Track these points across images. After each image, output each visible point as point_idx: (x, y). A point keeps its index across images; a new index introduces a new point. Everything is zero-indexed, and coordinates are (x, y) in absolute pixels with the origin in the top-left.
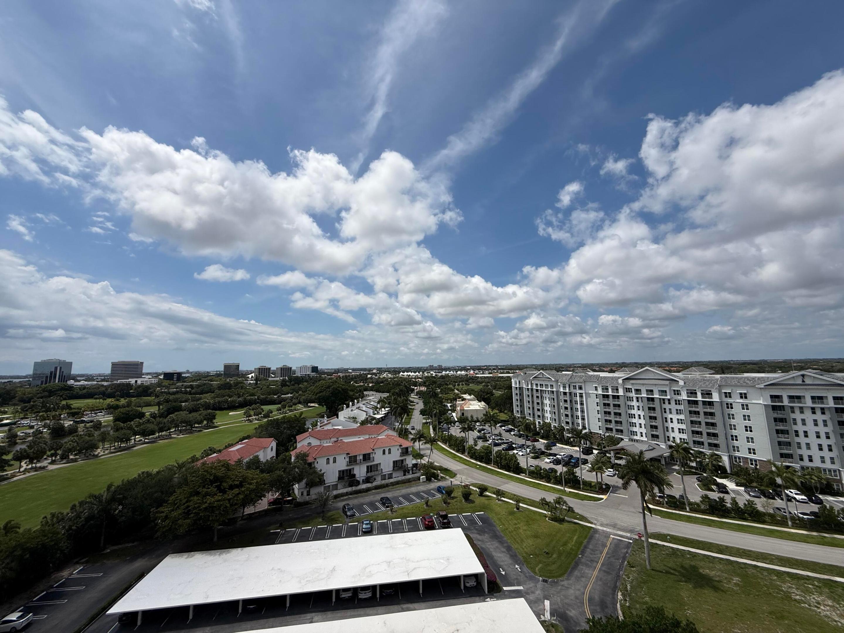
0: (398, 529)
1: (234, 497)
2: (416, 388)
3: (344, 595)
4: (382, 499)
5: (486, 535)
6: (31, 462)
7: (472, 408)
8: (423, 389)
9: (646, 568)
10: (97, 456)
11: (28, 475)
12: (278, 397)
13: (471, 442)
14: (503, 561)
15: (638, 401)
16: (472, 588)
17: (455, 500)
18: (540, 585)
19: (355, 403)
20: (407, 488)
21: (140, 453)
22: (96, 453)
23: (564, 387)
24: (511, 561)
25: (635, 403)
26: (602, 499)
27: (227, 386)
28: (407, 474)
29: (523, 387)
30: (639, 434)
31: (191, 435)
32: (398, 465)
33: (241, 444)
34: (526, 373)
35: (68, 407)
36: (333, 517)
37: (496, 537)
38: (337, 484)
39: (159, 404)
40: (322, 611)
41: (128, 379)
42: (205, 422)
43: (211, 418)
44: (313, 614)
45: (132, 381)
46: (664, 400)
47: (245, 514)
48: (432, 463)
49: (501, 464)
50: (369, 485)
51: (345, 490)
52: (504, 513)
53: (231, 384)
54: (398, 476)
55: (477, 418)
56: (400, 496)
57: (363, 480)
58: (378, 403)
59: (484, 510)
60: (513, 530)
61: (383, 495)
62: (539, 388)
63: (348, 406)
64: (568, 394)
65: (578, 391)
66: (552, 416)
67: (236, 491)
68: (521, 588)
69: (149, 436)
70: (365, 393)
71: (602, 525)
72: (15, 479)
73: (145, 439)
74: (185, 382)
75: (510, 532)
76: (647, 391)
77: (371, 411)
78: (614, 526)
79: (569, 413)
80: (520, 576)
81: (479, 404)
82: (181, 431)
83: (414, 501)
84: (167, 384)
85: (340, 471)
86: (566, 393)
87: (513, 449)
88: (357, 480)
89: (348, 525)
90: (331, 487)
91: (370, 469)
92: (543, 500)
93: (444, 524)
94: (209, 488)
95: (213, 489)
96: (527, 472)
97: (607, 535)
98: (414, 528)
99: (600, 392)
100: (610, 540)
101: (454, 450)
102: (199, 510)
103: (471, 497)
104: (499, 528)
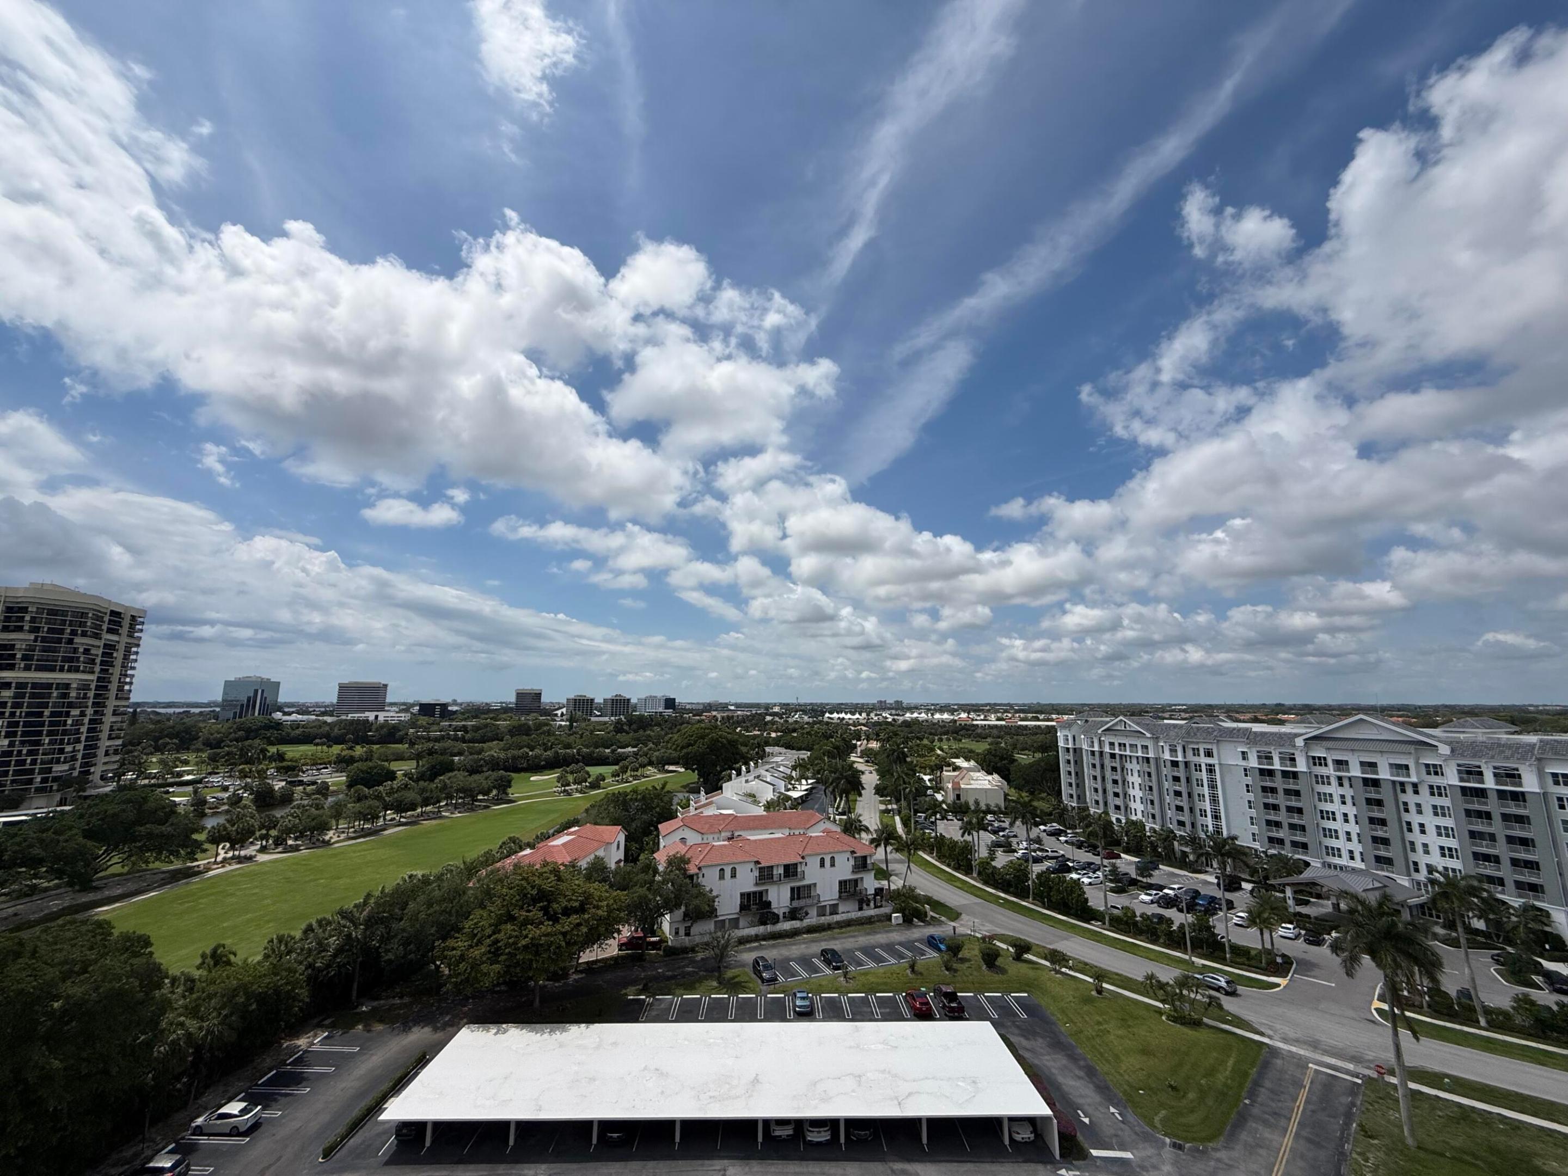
0: (861, 1013)
1: (572, 929)
2: (859, 743)
3: (779, 1132)
4: (824, 952)
5: (1040, 1040)
6: (232, 848)
7: (975, 785)
8: (874, 745)
9: (1403, 1143)
10: (328, 843)
11: (228, 868)
12: (613, 751)
13: (983, 853)
14: (1081, 1096)
15: (1341, 785)
16: (1025, 1143)
17: (967, 964)
18: (1168, 1152)
19: (752, 768)
20: (869, 934)
21: (395, 842)
22: (327, 838)
23: (1173, 751)
24: (1097, 1098)
25: (1333, 789)
26: (1278, 985)
27: (522, 730)
28: (865, 907)
29: (1081, 749)
30: (1345, 854)
31: (472, 814)
32: (848, 889)
33: (568, 834)
34: (1087, 721)
35: (281, 757)
36: (736, 980)
37: (1058, 1044)
38: (737, 919)
39: (418, 757)
40: (742, 1159)
41: (363, 712)
42: (494, 792)
43: (504, 785)
44: (726, 1162)
45: (371, 716)
46: (1402, 784)
47: (580, 961)
48: (912, 889)
49: (1050, 901)
50: (796, 924)
51: (753, 931)
52: (1071, 999)
53: (529, 727)
54: (848, 911)
55: (987, 805)
56: (858, 949)
57: (784, 913)
58: (794, 768)
59: (1027, 989)
60: (1094, 1034)
61: (824, 945)
62: (1117, 751)
63: (739, 774)
64: (1182, 766)
65: (1203, 760)
66: (1146, 808)
67: (574, 919)
68: (1128, 1155)
69: (406, 811)
70: (768, 749)
71: (1285, 1040)
72: (211, 873)
73: (401, 817)
74: (453, 720)
75: (1088, 1039)
76: (1362, 764)
77: (781, 785)
78: (1314, 1045)
79: (1184, 803)
80: (1122, 1130)
81: (990, 777)
82: (456, 807)
83: (884, 960)
84: (424, 723)
85: (742, 895)
86: (1177, 762)
87: (1069, 870)
88: (774, 914)
89: (766, 997)
90: (727, 922)
91: (796, 893)
92: (1151, 977)
93: (952, 1010)
94: (529, 911)
95: (536, 914)
96: (1107, 919)
97: (1302, 1064)
98: (893, 1015)
99: (1253, 762)
100: (1310, 1074)
101: (949, 866)
102: (515, 949)
103: (999, 961)
104: (1065, 1027)
